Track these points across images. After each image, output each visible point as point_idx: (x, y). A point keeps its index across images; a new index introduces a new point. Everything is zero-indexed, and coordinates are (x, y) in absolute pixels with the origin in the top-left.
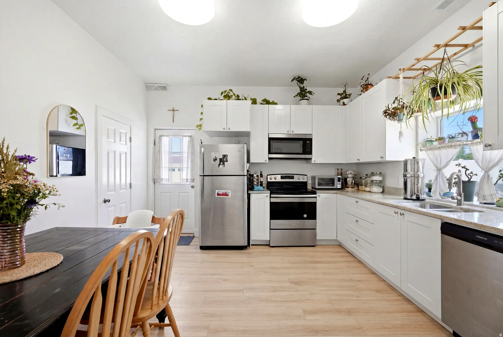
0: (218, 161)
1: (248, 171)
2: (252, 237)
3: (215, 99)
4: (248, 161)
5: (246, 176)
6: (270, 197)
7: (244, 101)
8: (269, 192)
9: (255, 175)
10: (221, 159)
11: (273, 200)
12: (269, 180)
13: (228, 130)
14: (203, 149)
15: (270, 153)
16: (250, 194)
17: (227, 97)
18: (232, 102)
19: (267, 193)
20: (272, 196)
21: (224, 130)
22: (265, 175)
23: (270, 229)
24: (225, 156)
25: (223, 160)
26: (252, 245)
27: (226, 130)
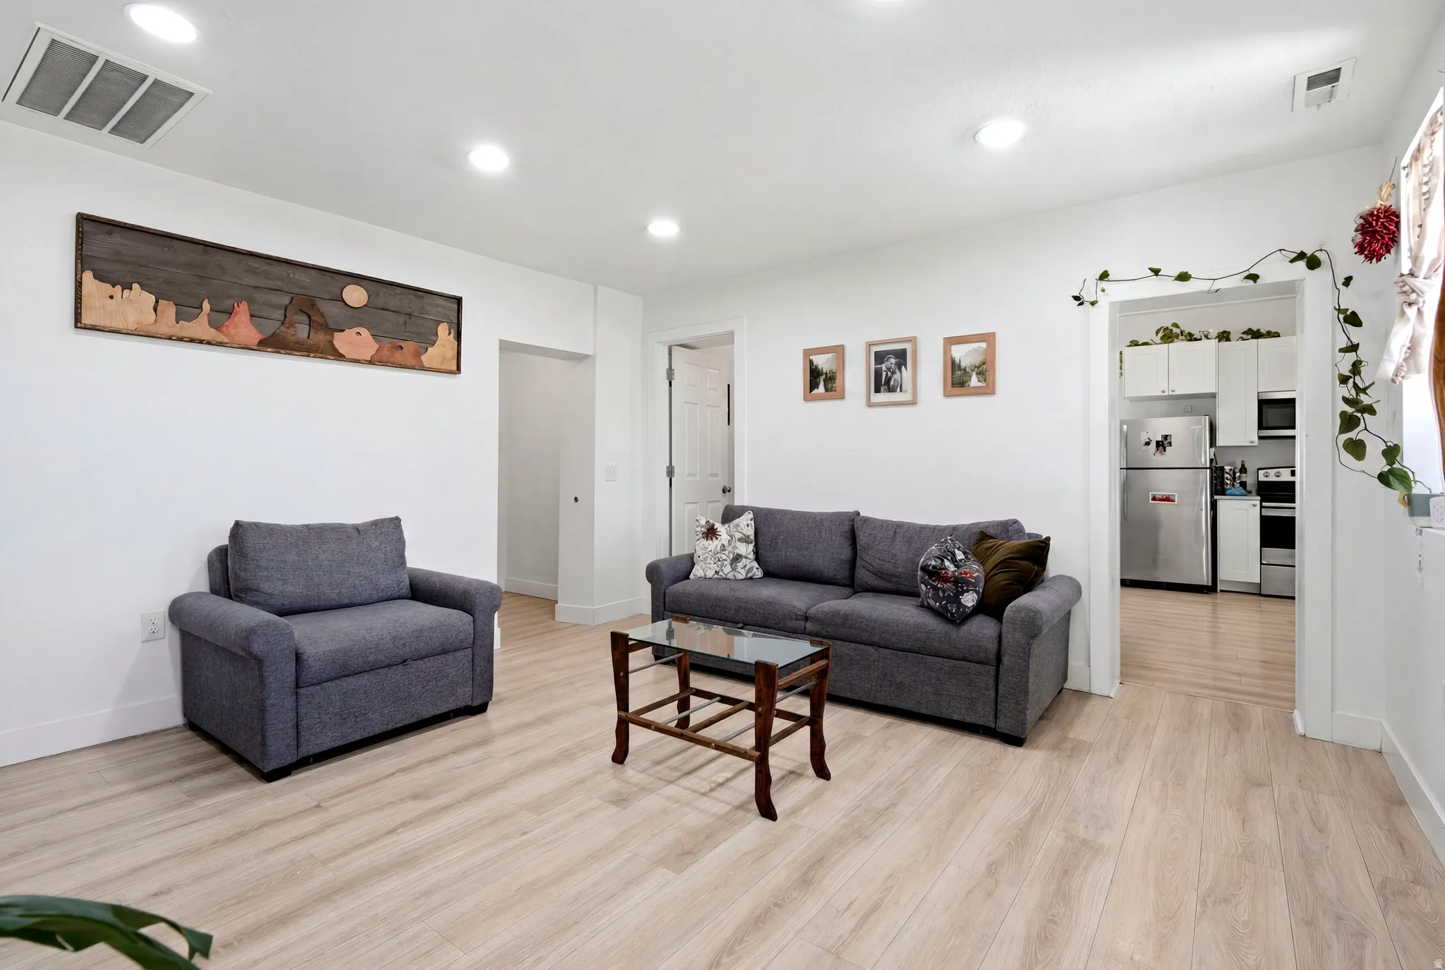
0: (1153, 445)
1: (1211, 460)
2: (1222, 575)
3: (1146, 344)
4: (1213, 442)
5: (1208, 470)
6: (1262, 507)
7: (1204, 341)
8: (1259, 498)
9: (1227, 468)
10: (1158, 443)
11: (1266, 513)
12: (1262, 478)
13: (1171, 393)
14: (1125, 427)
15: (1261, 427)
16: (1216, 500)
17: (1168, 336)
18: (1179, 346)
19: (1256, 500)
20: (1264, 504)
21: (1164, 394)
22: (1251, 467)
23: (1261, 564)
24: (1166, 437)
25: (1162, 445)
26: (1221, 591)
27: (1166, 394)
